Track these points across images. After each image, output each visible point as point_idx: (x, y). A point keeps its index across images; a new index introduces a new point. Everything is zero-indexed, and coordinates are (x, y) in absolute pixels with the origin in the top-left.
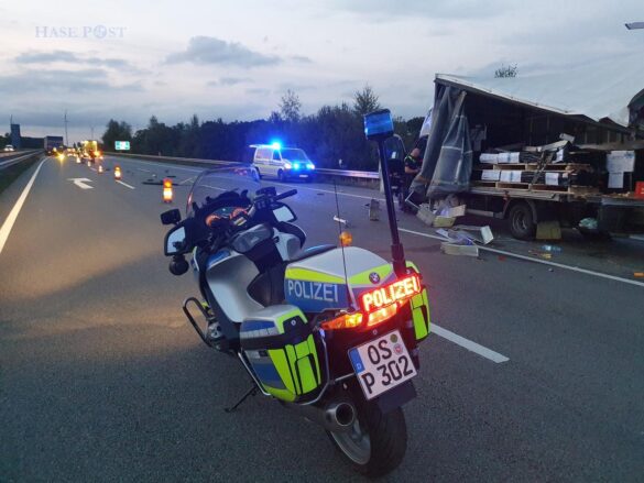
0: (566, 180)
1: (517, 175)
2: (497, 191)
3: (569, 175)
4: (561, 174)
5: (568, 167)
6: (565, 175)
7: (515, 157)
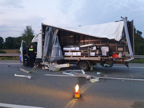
0: (97, 54)
1: (79, 54)
2: (72, 58)
3: (98, 53)
4: (96, 53)
5: (98, 51)
6: (97, 53)
7: (78, 49)
